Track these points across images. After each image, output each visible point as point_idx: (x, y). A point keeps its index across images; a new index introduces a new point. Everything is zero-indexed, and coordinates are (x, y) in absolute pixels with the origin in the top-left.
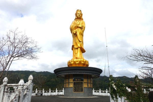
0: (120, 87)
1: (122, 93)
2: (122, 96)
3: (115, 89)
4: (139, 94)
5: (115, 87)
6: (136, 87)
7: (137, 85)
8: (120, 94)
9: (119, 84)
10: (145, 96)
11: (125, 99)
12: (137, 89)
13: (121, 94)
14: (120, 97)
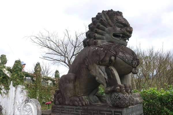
0: (18, 71)
1: (19, 80)
2: (19, 84)
3: (8, 75)
4: (36, 86)
5: (8, 73)
6: (35, 76)
7: (36, 75)
8: (15, 82)
9: (17, 67)
10: (42, 89)
11: (23, 89)
12: (35, 79)
13: (18, 82)
14: (14, 86)
